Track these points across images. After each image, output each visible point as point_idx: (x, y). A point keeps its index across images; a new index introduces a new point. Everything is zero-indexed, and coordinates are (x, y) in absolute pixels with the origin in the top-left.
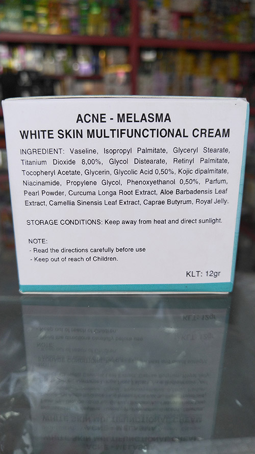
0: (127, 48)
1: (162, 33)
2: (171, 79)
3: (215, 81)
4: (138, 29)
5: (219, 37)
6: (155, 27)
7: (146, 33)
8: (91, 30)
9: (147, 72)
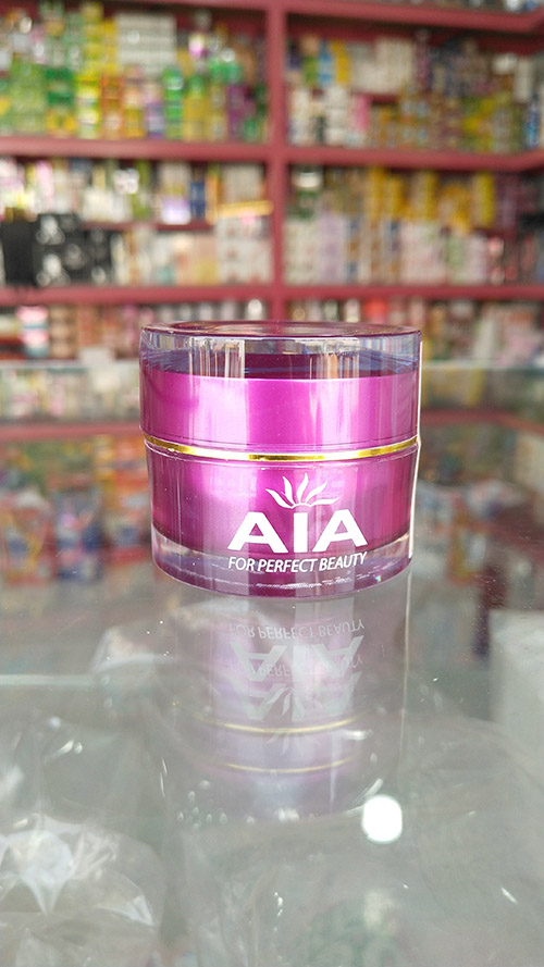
0: (264, 166)
1: (334, 135)
2: (354, 226)
3: (446, 231)
4: (285, 128)
5: (452, 142)
6: (321, 124)
7: (301, 135)
8: (188, 132)
9: (305, 214)
